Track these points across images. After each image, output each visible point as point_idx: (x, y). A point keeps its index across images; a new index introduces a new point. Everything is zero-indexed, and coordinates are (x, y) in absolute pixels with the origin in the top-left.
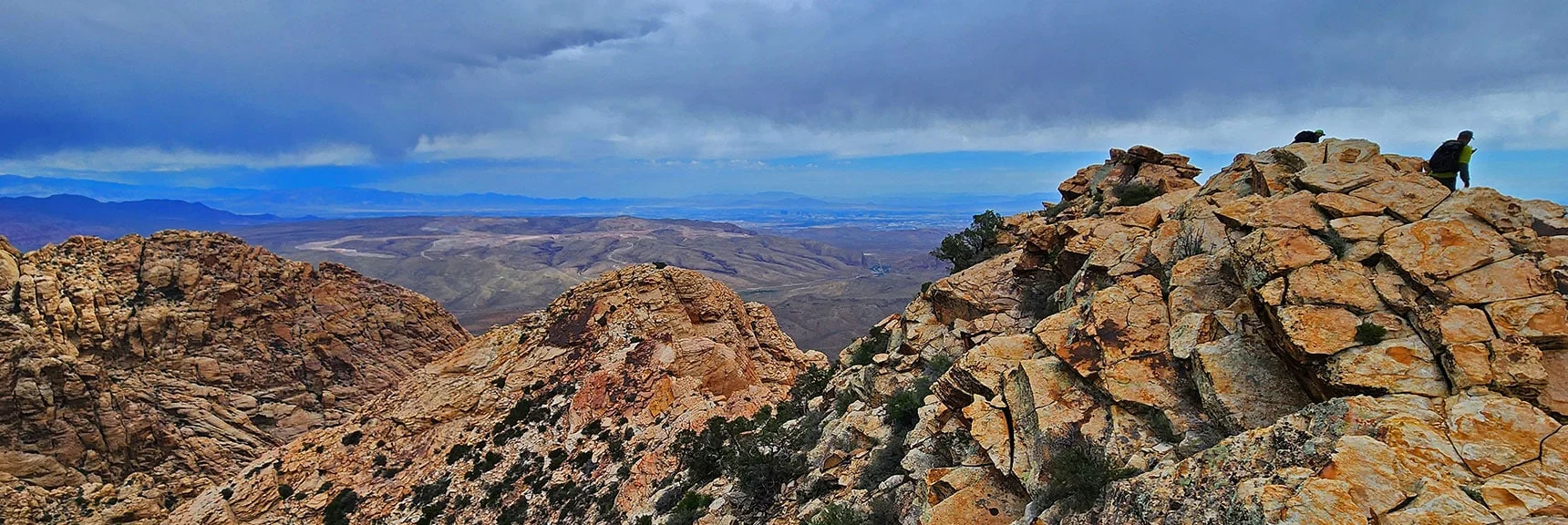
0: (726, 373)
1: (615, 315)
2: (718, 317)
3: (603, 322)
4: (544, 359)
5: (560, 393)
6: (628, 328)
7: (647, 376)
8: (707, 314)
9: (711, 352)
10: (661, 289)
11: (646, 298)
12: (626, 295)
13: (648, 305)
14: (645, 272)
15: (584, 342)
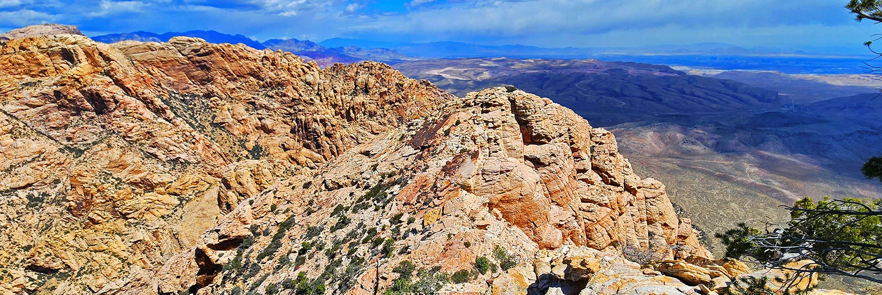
0: (521, 195)
1: (458, 128)
2: (549, 140)
3: (447, 133)
4: (404, 155)
5: (398, 184)
6: (463, 141)
7: (446, 185)
8: (539, 136)
9: (508, 173)
10: (502, 110)
11: (486, 117)
12: (473, 112)
13: (487, 122)
14: (493, 94)
15: (430, 146)
